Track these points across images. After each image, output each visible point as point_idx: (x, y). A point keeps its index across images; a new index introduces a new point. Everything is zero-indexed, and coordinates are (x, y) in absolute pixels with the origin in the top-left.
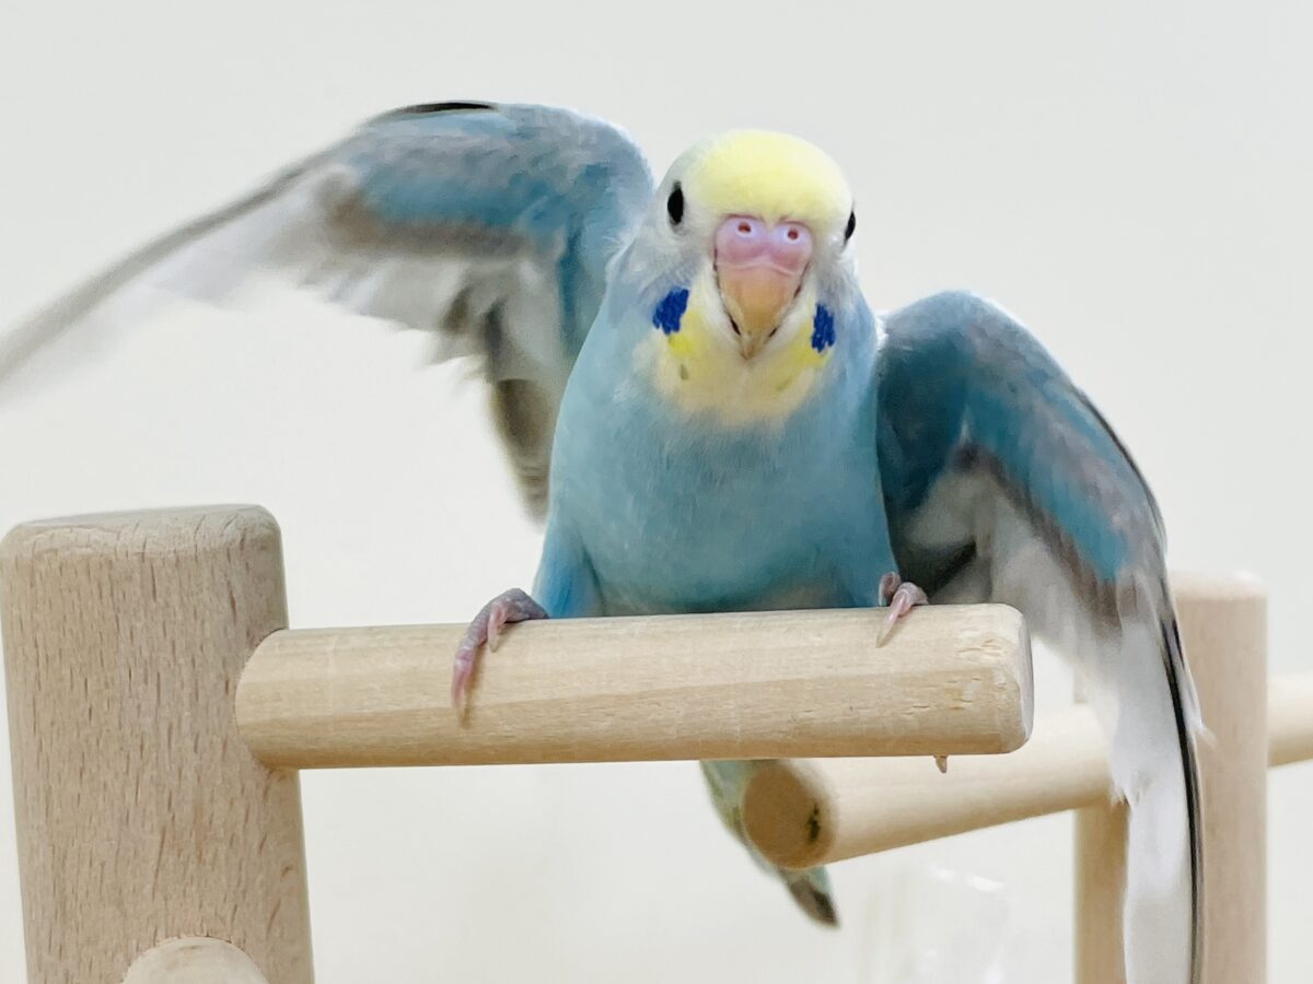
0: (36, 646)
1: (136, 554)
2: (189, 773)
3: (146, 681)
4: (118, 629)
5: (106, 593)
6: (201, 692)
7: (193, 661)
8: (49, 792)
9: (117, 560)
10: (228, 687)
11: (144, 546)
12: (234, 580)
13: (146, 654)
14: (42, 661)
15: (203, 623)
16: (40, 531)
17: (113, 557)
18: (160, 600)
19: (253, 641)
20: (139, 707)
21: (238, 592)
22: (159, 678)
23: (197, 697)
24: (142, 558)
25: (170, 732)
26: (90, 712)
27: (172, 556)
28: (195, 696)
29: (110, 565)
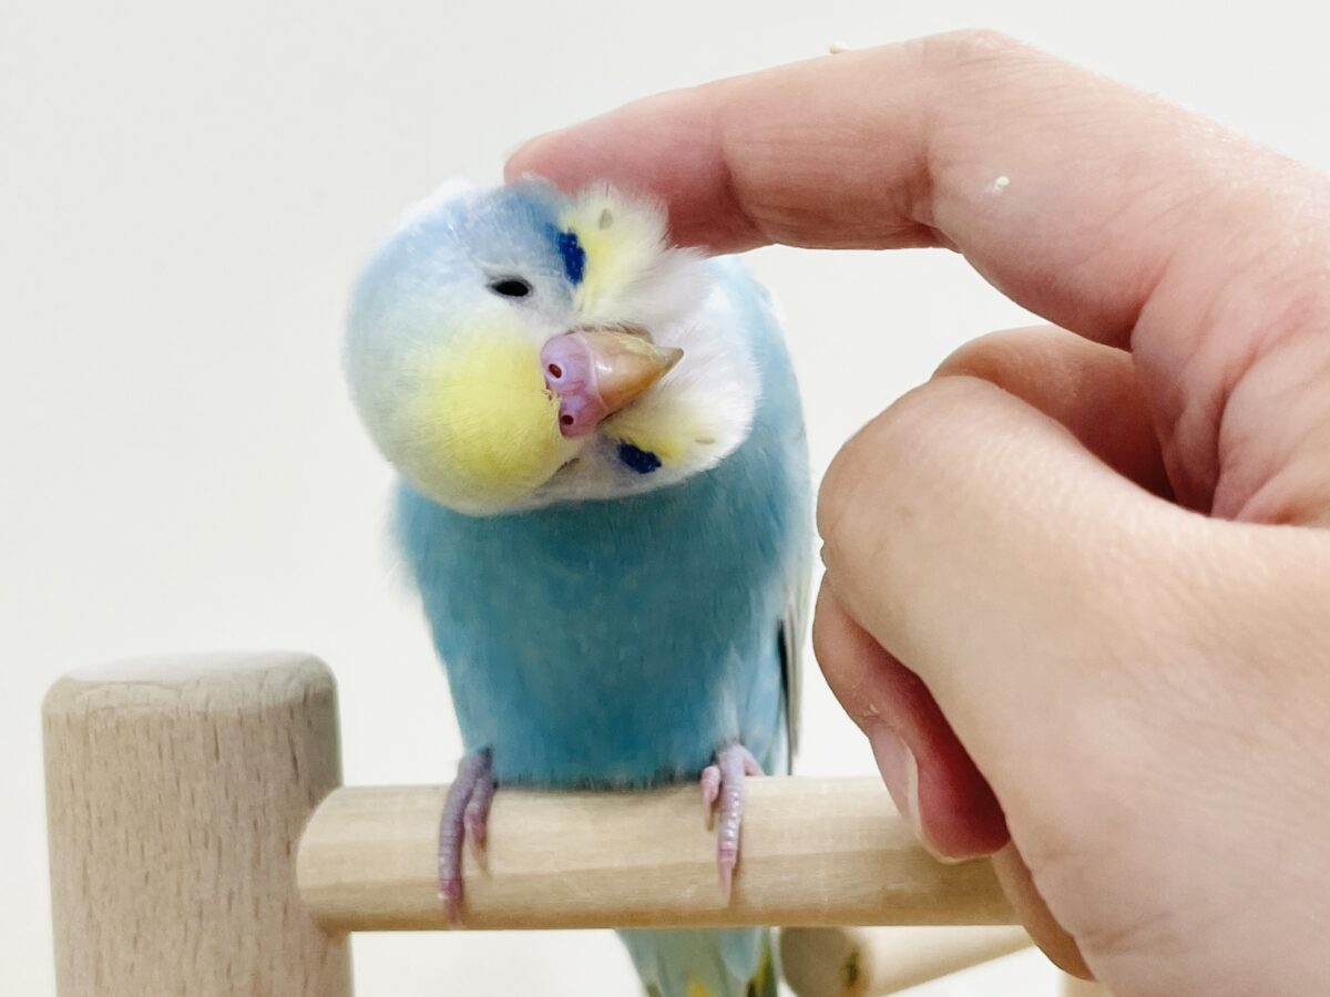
0: (88, 807)
1: (198, 713)
2: (249, 942)
3: (206, 846)
4: (179, 790)
5: (166, 751)
6: (263, 856)
7: (255, 824)
8: (99, 957)
9: (179, 718)
10: (288, 849)
11: (207, 705)
12: (297, 739)
13: (207, 817)
14: (95, 821)
15: (266, 783)
16: (93, 686)
17: (175, 719)
18: (222, 760)
19: (313, 800)
20: (199, 872)
21: (300, 751)
22: (220, 842)
23: (258, 861)
24: (205, 717)
25: (230, 898)
26: (147, 877)
27: (235, 715)
28: (256, 860)
29: (171, 724)
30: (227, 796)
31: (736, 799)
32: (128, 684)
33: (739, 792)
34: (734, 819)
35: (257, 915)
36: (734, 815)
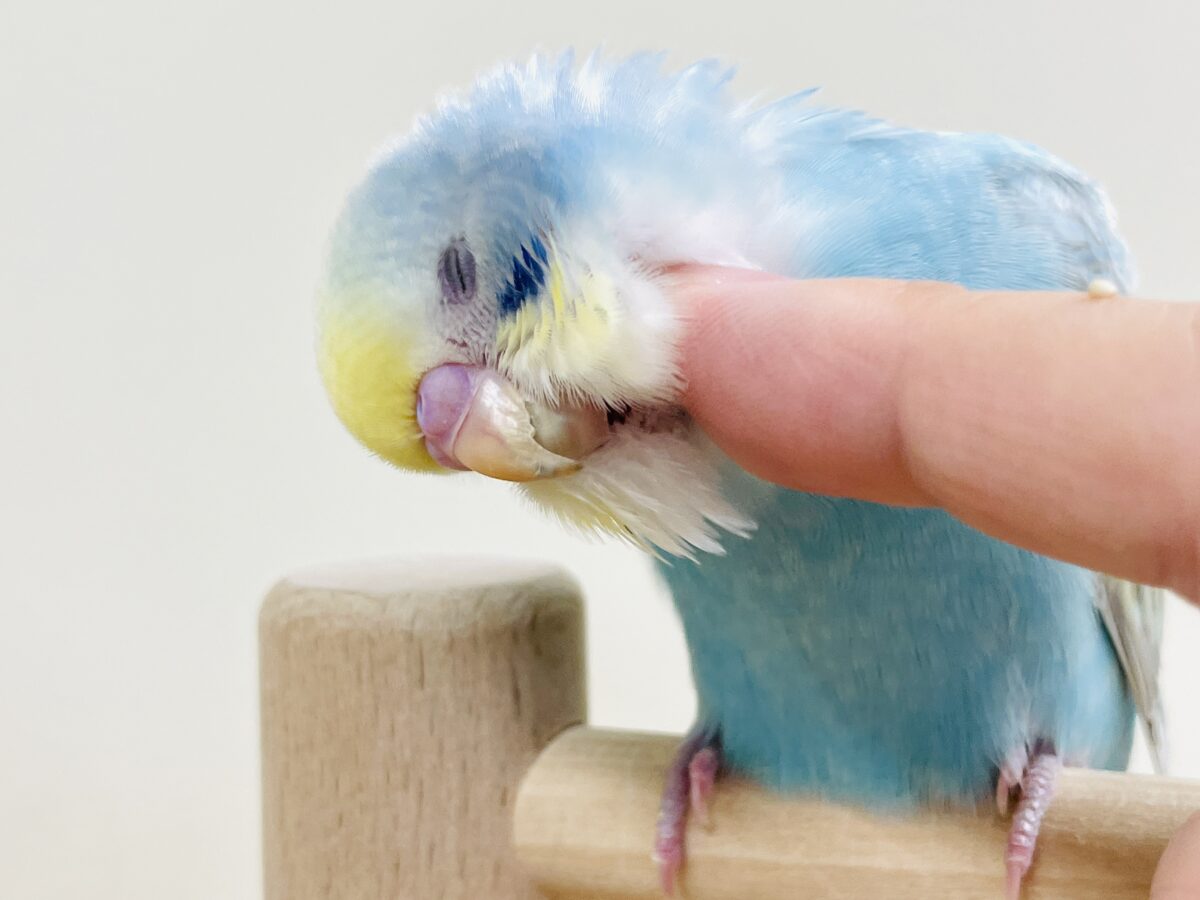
1: (402, 632)
3: (406, 787)
4: (377, 719)
5: (365, 675)
6: (472, 805)
7: (464, 765)
9: (380, 636)
10: (505, 798)
11: (413, 623)
12: (520, 670)
13: (408, 754)
15: (479, 718)
16: (300, 591)
17: (376, 637)
18: (427, 689)
20: (396, 818)
21: (523, 684)
22: (421, 783)
23: (466, 809)
24: (410, 637)
25: (431, 849)
26: (341, 819)
27: (445, 638)
28: (464, 808)
29: (372, 642)
30: (432, 731)
31: (1042, 786)
32: (333, 593)
33: (1047, 779)
34: (1033, 809)
35: (462, 874)
36: (1036, 804)
